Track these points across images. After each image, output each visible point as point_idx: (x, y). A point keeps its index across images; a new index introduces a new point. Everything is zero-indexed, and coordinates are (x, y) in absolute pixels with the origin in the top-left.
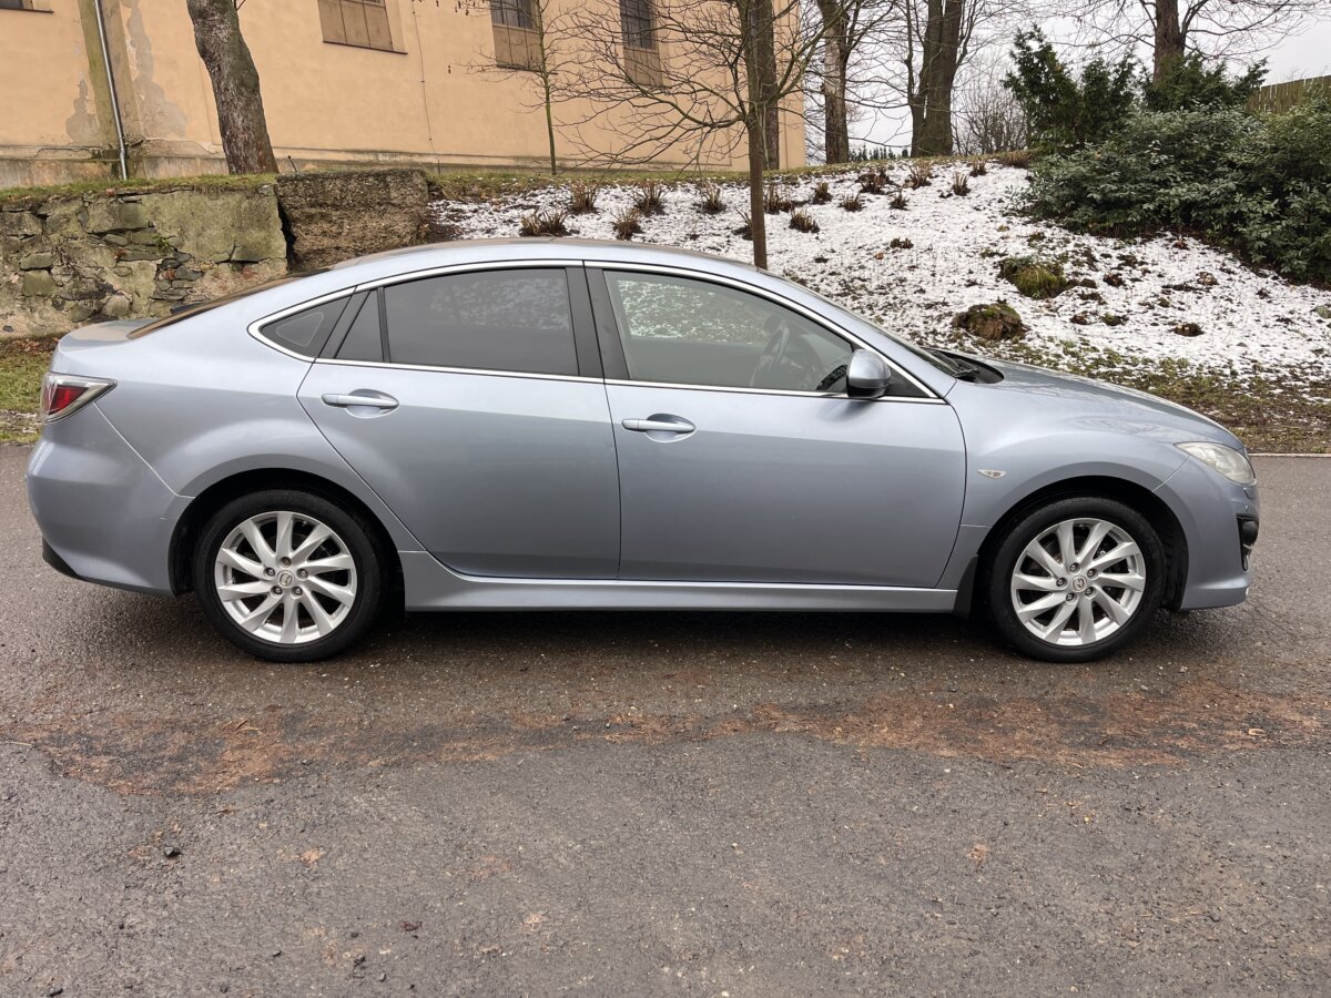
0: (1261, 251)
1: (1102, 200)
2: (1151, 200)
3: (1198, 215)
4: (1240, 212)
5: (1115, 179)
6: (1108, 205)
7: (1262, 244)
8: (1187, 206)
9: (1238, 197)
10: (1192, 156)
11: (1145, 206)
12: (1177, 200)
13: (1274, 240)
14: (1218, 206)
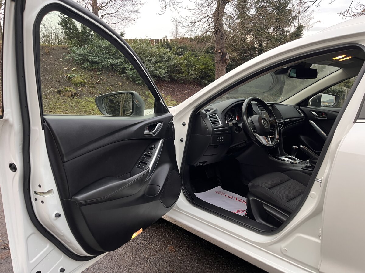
0: (131, 77)
1: (91, 61)
2: (104, 62)
3: (115, 68)
4: (125, 68)
5: (94, 56)
6: (92, 62)
7: (132, 76)
8: (112, 65)
9: (124, 63)
10: (112, 52)
11: (103, 64)
12: (110, 63)
13: (133, 75)
14: (119, 66)
